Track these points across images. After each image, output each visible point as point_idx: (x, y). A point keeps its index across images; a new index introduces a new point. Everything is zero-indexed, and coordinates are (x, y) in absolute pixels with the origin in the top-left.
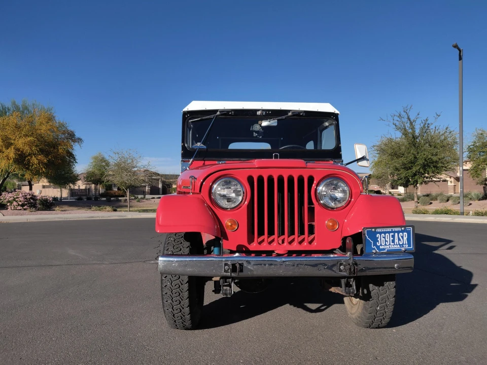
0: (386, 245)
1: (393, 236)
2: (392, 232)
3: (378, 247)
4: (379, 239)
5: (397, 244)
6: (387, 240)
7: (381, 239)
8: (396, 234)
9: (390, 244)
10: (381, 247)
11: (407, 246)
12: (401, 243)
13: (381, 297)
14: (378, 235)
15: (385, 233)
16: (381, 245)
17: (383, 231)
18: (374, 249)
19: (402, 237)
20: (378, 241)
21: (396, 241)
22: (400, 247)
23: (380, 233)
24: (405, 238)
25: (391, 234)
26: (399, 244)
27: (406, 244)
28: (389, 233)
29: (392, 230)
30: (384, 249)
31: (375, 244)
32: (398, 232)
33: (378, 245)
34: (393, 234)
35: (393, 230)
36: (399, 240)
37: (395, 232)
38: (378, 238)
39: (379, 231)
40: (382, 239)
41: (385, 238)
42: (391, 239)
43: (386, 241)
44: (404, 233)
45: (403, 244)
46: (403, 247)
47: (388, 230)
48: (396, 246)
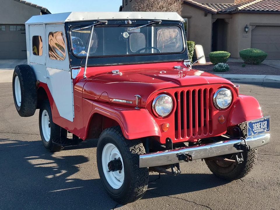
0: (257, 130)
1: (261, 124)
3: (253, 132)
4: (254, 127)
8: (262, 122)
9: (259, 129)
10: (255, 132)
14: (254, 125)
15: (257, 123)
16: (255, 130)
17: (256, 121)
19: (265, 124)
20: (253, 128)
21: (262, 127)
23: (255, 123)
24: (266, 124)
30: (256, 133)
31: (252, 131)
33: (254, 130)
34: (260, 123)
36: (263, 126)
41: (256, 126)
42: (260, 126)
43: (257, 128)
44: (266, 122)
45: (265, 128)
46: (265, 130)
47: (258, 121)
48: (261, 130)
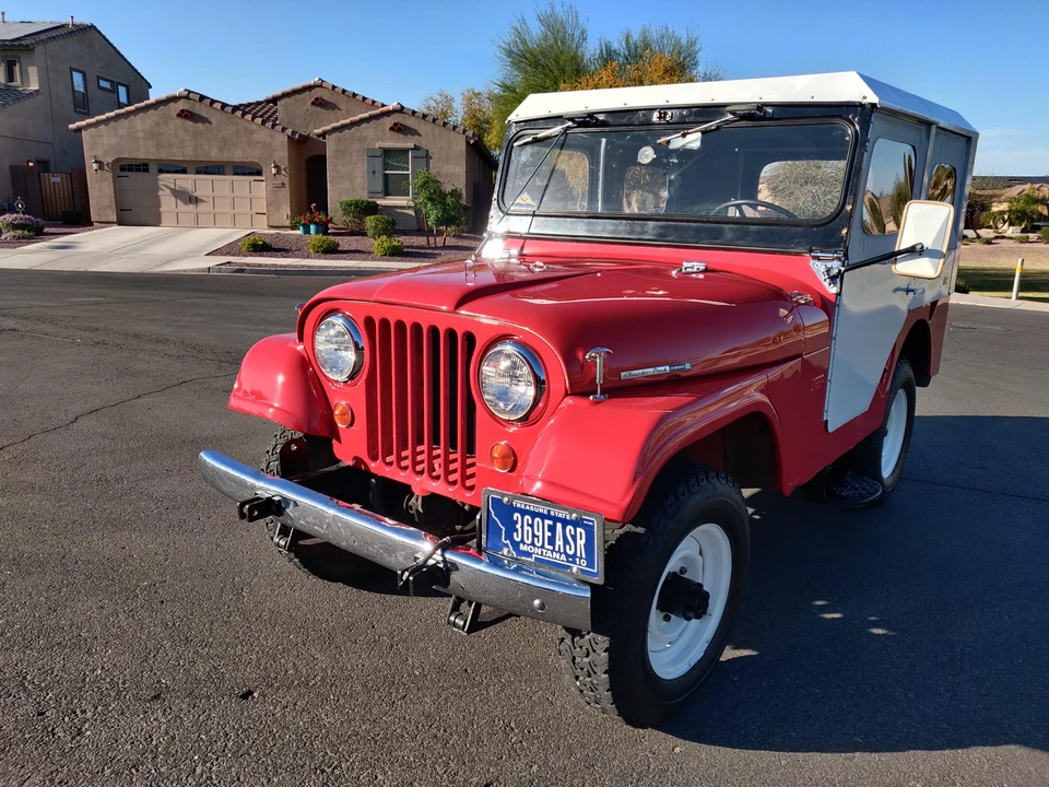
0: (533, 544)
1: (552, 529)
2: (548, 517)
3: (516, 545)
4: (518, 526)
5: (559, 551)
6: (536, 533)
7: (522, 527)
8: (559, 526)
9: (543, 547)
10: (522, 547)
11: (584, 562)
12: (571, 553)
13: (578, 660)
14: (517, 516)
15: (534, 515)
16: (523, 541)
17: (528, 508)
18: (507, 546)
19: (574, 537)
20: (517, 531)
21: (559, 542)
22: (568, 561)
23: (523, 513)
24: (581, 542)
25: (547, 522)
26: (565, 552)
27: (581, 558)
28: (543, 517)
29: (549, 511)
30: (529, 555)
31: (509, 536)
32: (565, 523)
33: (516, 538)
34: (551, 523)
35: (552, 513)
36: (566, 541)
37: (556, 519)
38: (516, 522)
39: (518, 505)
40: (526, 528)
41: (532, 526)
42: (548, 534)
43: (534, 536)
44: (579, 530)
45: (574, 556)
46: (574, 562)
47: (541, 511)
48: (556, 555)
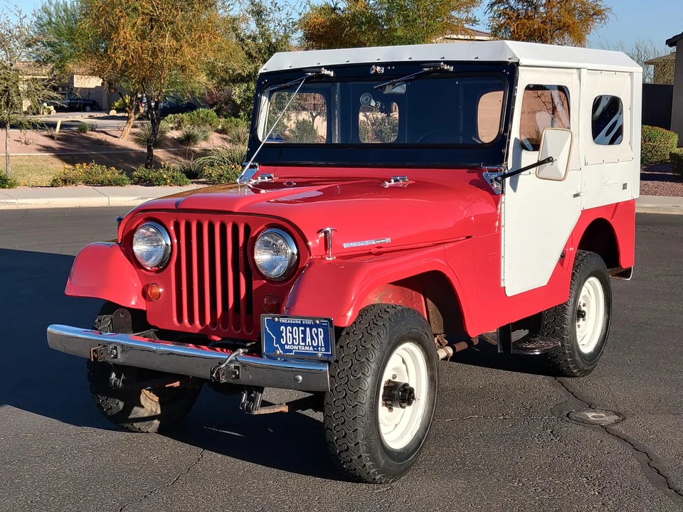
0: (293, 344)
1: (304, 332)
2: (301, 325)
3: (282, 346)
5: (309, 345)
7: (286, 334)
8: (308, 329)
9: (299, 344)
10: (286, 347)
11: (323, 349)
12: (316, 345)
14: (282, 328)
16: (287, 343)
17: (289, 322)
18: (277, 348)
19: (317, 335)
20: (283, 337)
21: (308, 340)
22: (314, 350)
24: (321, 337)
26: (312, 345)
27: (321, 347)
28: (298, 326)
30: (291, 351)
31: (278, 342)
32: (311, 327)
33: (282, 342)
34: (303, 328)
35: (303, 323)
36: (312, 338)
37: (306, 326)
38: (282, 332)
39: (283, 321)
41: (292, 333)
43: (293, 338)
44: (319, 329)
45: (318, 346)
46: (318, 350)
47: (297, 322)
48: (307, 348)
